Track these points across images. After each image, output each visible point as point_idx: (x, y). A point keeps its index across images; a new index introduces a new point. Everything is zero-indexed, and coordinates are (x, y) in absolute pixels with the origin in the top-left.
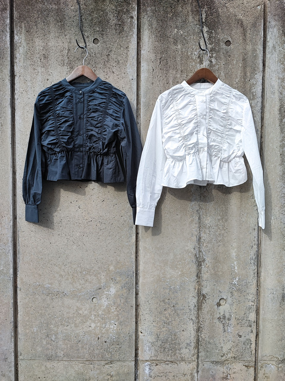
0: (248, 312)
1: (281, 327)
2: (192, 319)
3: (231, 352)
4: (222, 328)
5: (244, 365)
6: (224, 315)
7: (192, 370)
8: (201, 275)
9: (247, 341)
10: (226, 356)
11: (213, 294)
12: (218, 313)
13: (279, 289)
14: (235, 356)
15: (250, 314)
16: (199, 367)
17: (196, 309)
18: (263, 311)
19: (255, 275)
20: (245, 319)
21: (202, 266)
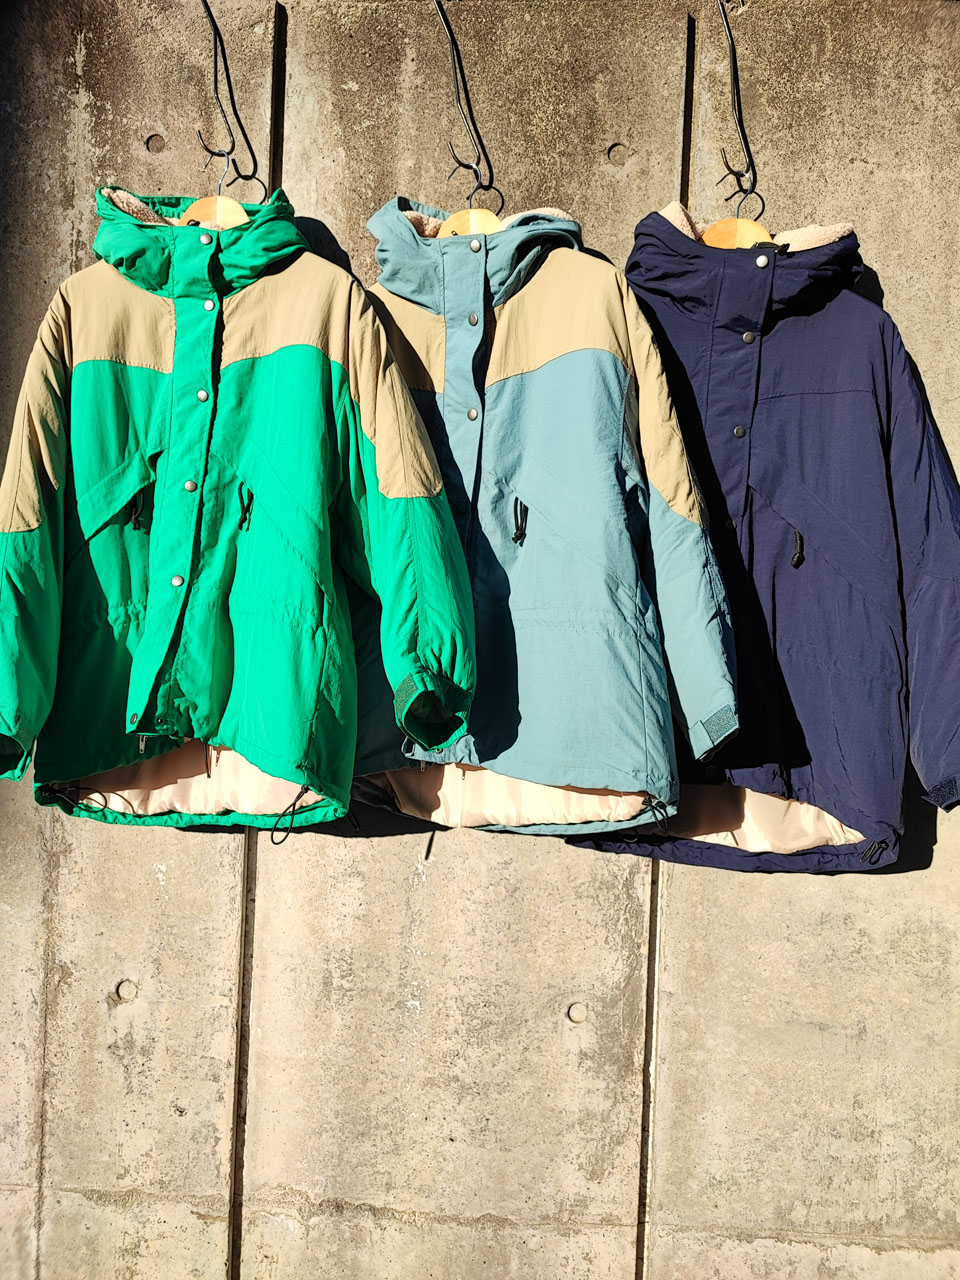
0: (209, 1030)
1: (320, 1088)
2: (22, 1046)
3: (151, 1164)
4: (122, 1080)
5: (192, 1212)
6: (129, 1038)
7: (21, 1217)
8: (56, 898)
9: (203, 1130)
10: (135, 1176)
11: (96, 966)
12: (109, 1030)
13: (312, 956)
14: (164, 1179)
15: (214, 1037)
16: (44, 1208)
17: (37, 1013)
18: (259, 1030)
19: (236, 906)
20: (200, 1053)
21: (60, 869)
